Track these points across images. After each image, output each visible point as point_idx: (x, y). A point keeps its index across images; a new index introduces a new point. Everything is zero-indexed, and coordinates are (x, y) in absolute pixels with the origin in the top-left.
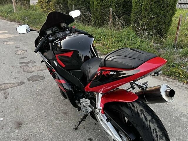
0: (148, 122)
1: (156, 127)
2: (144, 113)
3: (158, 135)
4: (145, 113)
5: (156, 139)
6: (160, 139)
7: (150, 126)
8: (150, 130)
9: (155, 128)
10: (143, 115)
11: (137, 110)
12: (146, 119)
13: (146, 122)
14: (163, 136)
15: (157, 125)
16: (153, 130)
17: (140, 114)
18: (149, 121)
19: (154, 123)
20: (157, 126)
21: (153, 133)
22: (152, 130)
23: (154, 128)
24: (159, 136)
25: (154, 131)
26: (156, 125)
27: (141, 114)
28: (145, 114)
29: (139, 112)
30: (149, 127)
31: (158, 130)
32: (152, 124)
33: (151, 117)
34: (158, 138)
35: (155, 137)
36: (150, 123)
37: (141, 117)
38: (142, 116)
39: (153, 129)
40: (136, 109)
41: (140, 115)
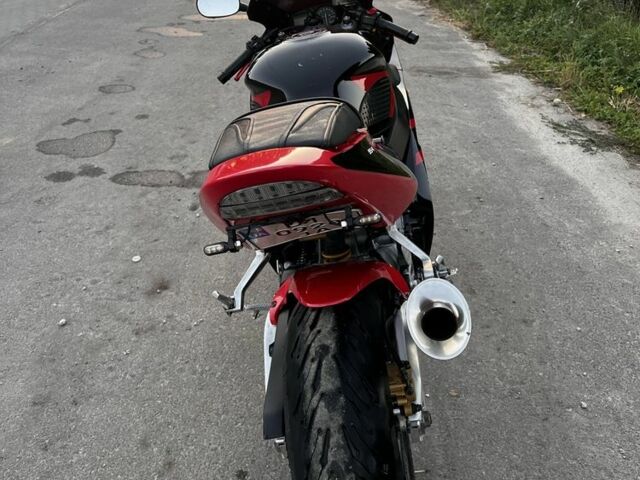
0: (317, 397)
1: (334, 427)
2: (324, 362)
3: (330, 458)
4: (328, 362)
5: (317, 467)
6: (331, 473)
7: (314, 411)
8: (310, 427)
9: (328, 430)
10: (314, 365)
11: (313, 341)
12: (315, 385)
13: (309, 396)
14: (348, 471)
15: (341, 422)
16: (319, 431)
17: (310, 358)
18: (322, 395)
19: (334, 409)
20: (343, 427)
21: (312, 441)
22: (314, 432)
23: (324, 428)
24: (329, 463)
25: (321, 439)
26: (339, 420)
27: (313, 360)
28: (324, 366)
29: (312, 352)
30: (309, 414)
31: (336, 438)
32: (326, 410)
33: (338, 383)
34: (323, 467)
35: (314, 459)
36: (322, 404)
37: (306, 371)
38: (310, 369)
39: (318, 426)
40: (310, 338)
41: (308, 362)
